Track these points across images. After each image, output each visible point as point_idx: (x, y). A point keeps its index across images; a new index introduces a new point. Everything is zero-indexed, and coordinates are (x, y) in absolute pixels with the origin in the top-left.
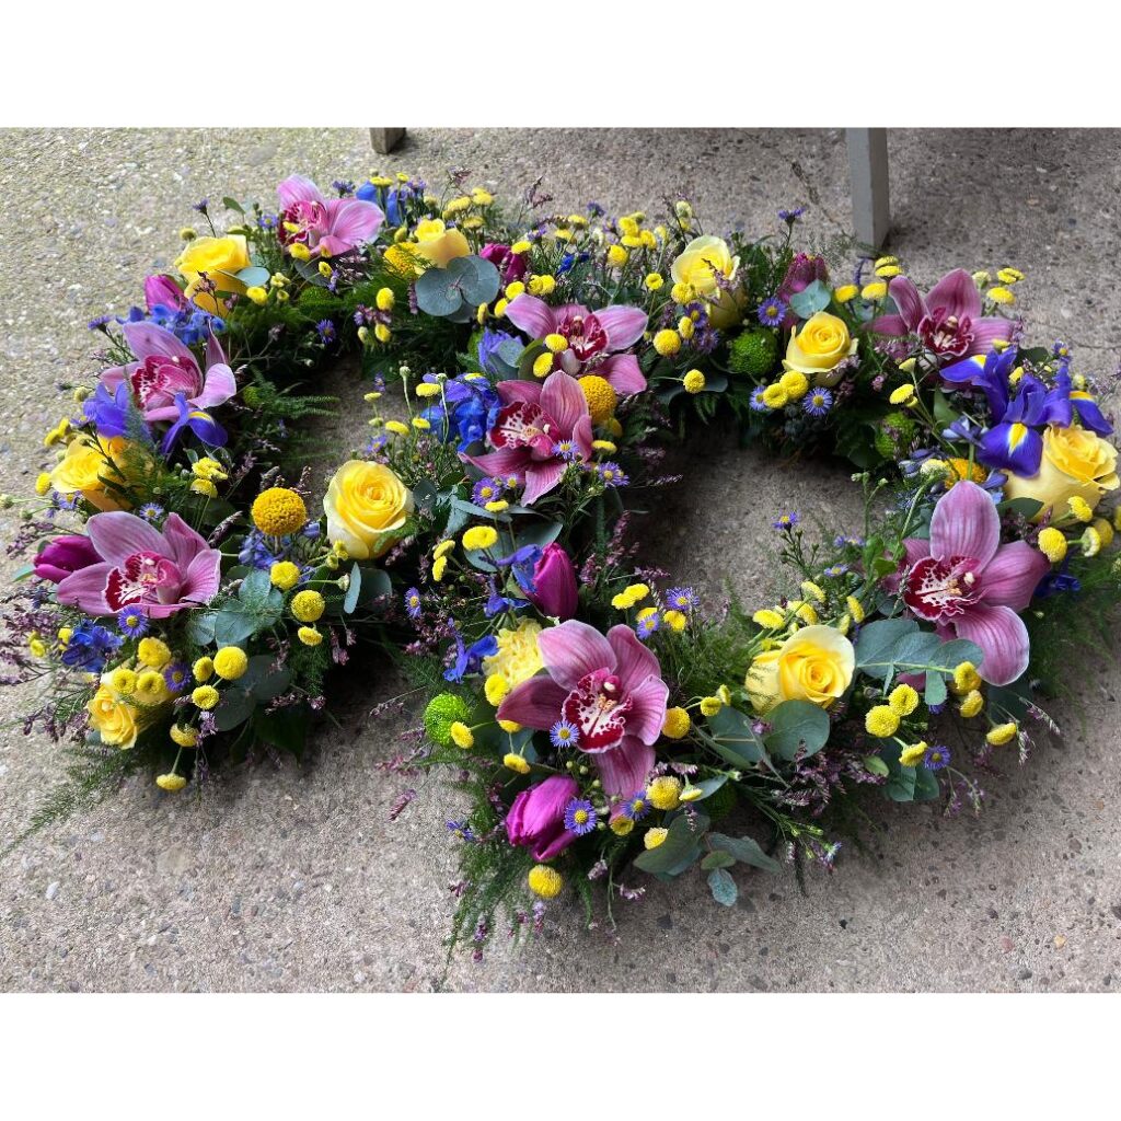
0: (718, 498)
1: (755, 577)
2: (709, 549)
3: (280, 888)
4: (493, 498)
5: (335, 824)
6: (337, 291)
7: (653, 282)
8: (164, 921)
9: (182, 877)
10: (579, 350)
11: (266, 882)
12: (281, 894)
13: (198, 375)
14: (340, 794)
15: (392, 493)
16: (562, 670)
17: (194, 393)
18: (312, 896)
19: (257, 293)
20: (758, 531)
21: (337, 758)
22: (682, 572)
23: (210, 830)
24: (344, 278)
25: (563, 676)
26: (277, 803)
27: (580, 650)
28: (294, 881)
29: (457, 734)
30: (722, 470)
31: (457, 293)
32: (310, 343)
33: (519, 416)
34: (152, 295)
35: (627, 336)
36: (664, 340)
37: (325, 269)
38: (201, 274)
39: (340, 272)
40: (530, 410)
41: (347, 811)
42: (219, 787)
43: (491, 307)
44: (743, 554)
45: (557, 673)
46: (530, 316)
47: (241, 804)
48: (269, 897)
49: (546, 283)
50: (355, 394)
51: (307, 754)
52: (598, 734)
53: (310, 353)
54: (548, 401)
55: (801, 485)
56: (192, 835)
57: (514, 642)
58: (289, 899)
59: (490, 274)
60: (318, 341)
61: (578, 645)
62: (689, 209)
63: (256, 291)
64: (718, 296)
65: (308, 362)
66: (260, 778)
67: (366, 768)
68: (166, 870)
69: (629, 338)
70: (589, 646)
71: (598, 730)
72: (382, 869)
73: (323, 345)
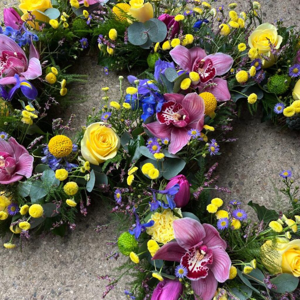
0: (247, 141)
1: (259, 180)
2: (240, 164)
3: (52, 289)
4: (158, 151)
5: (76, 265)
6: (91, 25)
7: (241, 47)
8: (6, 296)
9: (14, 279)
10: (202, 77)
11: (47, 286)
12: (53, 292)
13: (26, 61)
14: (78, 253)
15: (112, 139)
16: (182, 240)
17: (23, 69)
18: (65, 294)
19: (54, 23)
20: (262, 159)
21: (78, 237)
22: (228, 173)
23: (25, 260)
24: (94, 19)
25: (182, 243)
26: (53, 253)
27: (192, 233)
28: (59, 287)
29: (132, 257)
30: (250, 127)
31: (146, 36)
32: (77, 48)
33: (172, 108)
34: (6, 18)
35: (223, 69)
36: (241, 76)
37: (86, 14)
38: (28, 12)
39: (92, 16)
40: (178, 106)
41: (81, 260)
42: (30, 243)
43: (161, 44)
44: (255, 169)
45: (180, 241)
46: (181, 57)
47: (39, 251)
48: (48, 292)
49: (189, 38)
50: (94, 69)
51: (66, 233)
52: (195, 271)
53: (76, 52)
54: (186, 103)
55: (283, 139)
56: (18, 261)
57: (161, 218)
58: (56, 294)
59: (163, 29)
60: (80, 46)
61: (191, 230)
62: (259, 6)
63: (53, 22)
64: (269, 56)
65: (75, 57)
66: (46, 241)
67: (90, 243)
68: (8, 275)
69: (224, 70)
70: (195, 230)
71: (195, 269)
72: (94, 287)
73: (82, 49)
